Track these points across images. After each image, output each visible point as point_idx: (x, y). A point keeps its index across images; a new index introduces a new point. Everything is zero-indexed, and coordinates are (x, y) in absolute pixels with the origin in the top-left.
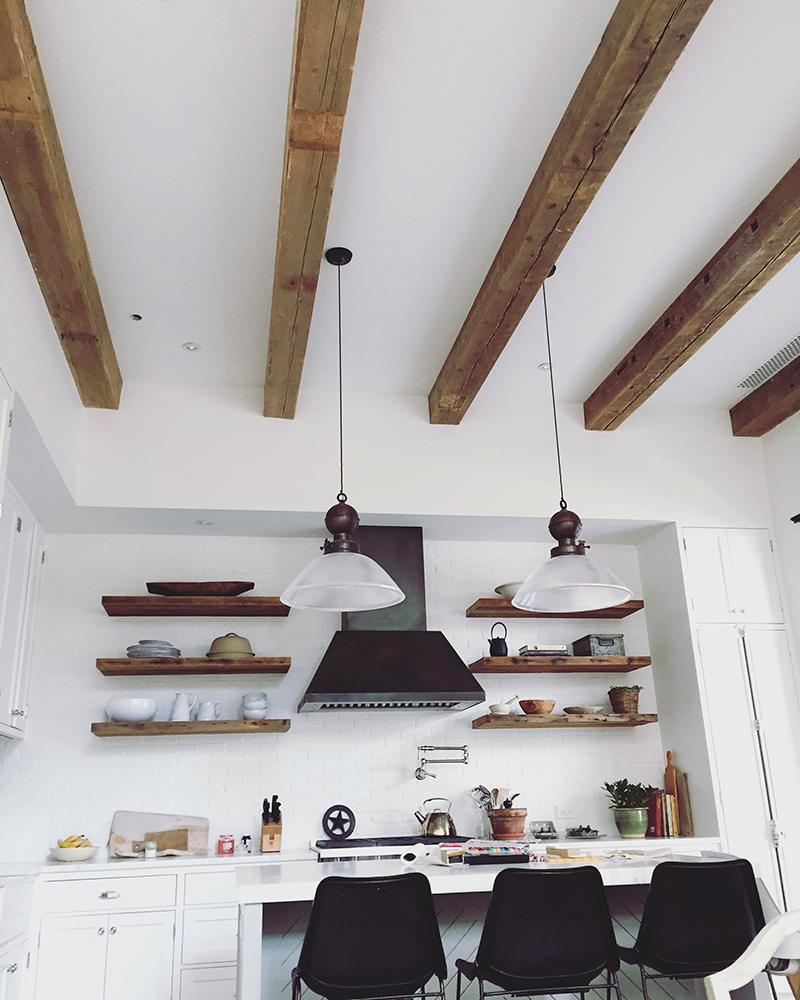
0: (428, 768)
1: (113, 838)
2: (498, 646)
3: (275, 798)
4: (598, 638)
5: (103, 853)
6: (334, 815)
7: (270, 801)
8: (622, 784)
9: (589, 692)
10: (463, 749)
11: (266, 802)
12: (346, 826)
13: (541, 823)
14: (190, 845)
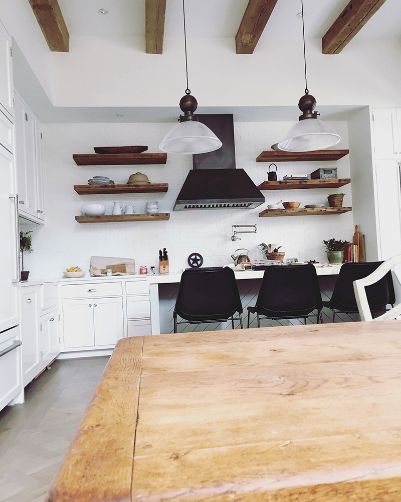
0: (237, 235)
1: (92, 268)
2: (272, 175)
3: (165, 249)
4: (324, 170)
6: (193, 257)
7: (162, 251)
8: (332, 241)
9: (318, 198)
10: (254, 226)
11: (160, 251)
12: (199, 262)
13: (291, 259)
14: (127, 271)
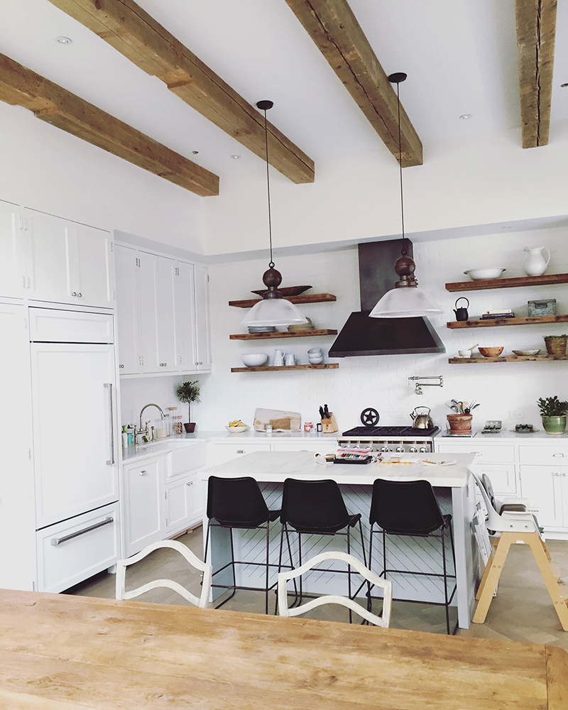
1: (257, 422)
3: (326, 406)
4: (535, 303)
5: (252, 429)
6: (367, 413)
9: (531, 339)
10: (440, 378)
12: (374, 420)
13: (494, 422)
14: (291, 426)
